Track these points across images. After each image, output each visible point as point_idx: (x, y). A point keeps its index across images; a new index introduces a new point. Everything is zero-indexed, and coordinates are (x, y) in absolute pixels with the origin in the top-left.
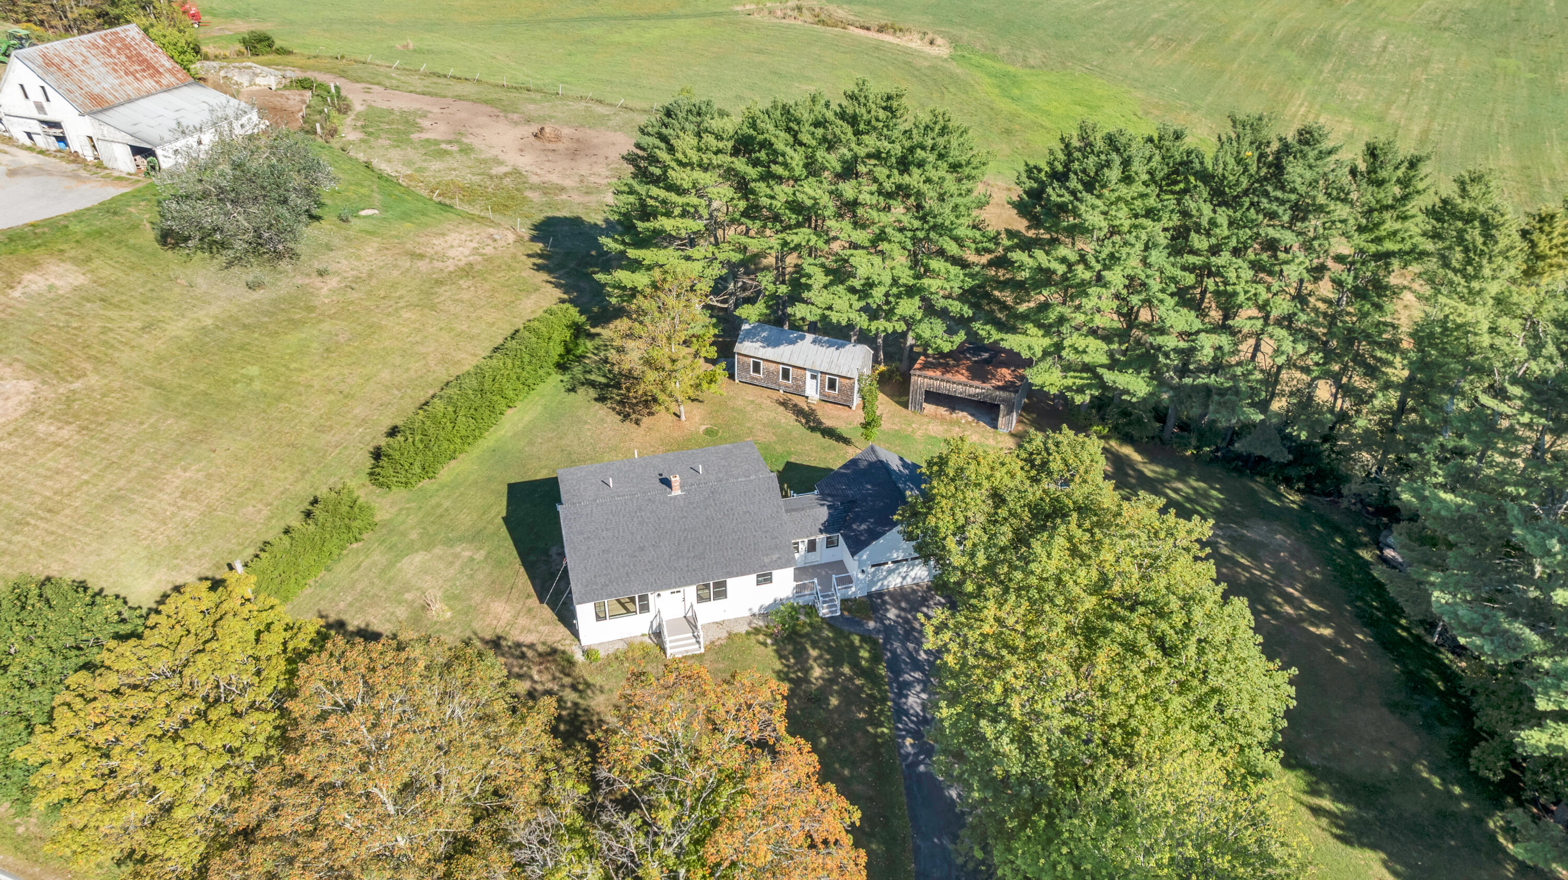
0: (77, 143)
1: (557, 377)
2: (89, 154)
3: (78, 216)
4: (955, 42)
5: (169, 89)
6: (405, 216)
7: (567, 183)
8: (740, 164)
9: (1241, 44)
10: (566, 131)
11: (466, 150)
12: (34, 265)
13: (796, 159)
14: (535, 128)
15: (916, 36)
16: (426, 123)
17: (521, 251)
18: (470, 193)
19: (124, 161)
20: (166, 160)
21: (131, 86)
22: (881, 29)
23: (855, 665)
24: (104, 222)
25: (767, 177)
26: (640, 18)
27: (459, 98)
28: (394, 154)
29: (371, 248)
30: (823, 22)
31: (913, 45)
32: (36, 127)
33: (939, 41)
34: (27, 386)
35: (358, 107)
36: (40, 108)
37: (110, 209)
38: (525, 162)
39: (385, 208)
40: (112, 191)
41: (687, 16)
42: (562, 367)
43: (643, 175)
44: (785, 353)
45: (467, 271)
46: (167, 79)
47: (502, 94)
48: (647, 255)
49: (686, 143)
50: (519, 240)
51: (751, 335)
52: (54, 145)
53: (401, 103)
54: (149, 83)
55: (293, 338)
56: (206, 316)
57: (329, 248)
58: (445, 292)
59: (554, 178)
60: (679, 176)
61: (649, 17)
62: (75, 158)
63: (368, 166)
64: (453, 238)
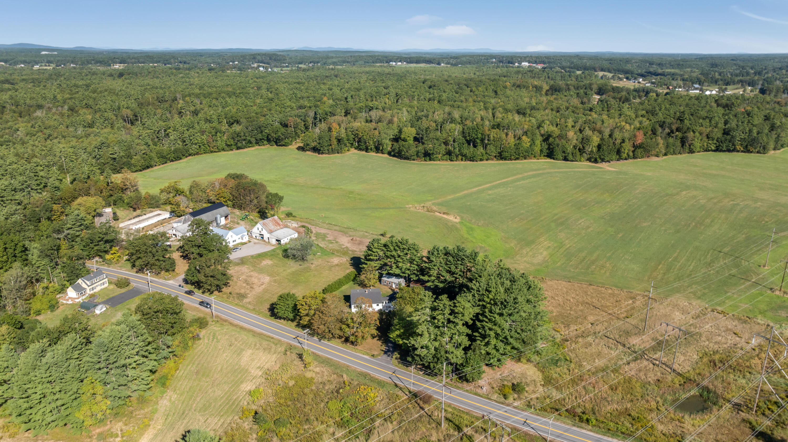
0: (266, 238)
1: (352, 282)
2: (267, 240)
3: (269, 252)
4: (462, 218)
5: (282, 228)
6: (326, 255)
7: (357, 250)
8: (384, 248)
9: (542, 221)
10: (358, 239)
11: (337, 242)
12: (264, 260)
14: (351, 238)
15: (452, 216)
16: (328, 236)
17: (348, 263)
18: (338, 251)
19: (274, 242)
20: (282, 242)
21: (276, 228)
22: (444, 213)
24: (273, 253)
25: (388, 251)
26: (381, 208)
27: (335, 230)
28: (323, 242)
29: (320, 260)
30: (429, 211)
31: (451, 219)
32: (258, 235)
33: (458, 217)
34: (268, 278)
35: (314, 232)
36: (260, 232)
37: (273, 250)
38: (349, 245)
39: (321, 253)
40: (273, 248)
41: (393, 208)
42: (353, 281)
43: (369, 250)
44: (390, 280)
45: (337, 265)
46: (282, 226)
47: (345, 230)
48: (368, 262)
49: (376, 245)
50: (347, 260)
51: (385, 277)
52: (260, 238)
53: (323, 231)
54: (279, 227)
55: (308, 274)
56: (293, 269)
57: (313, 260)
58: (333, 268)
59: (355, 249)
60: (374, 250)
61: (383, 208)
62: (265, 241)
63: (318, 245)
64: (335, 259)
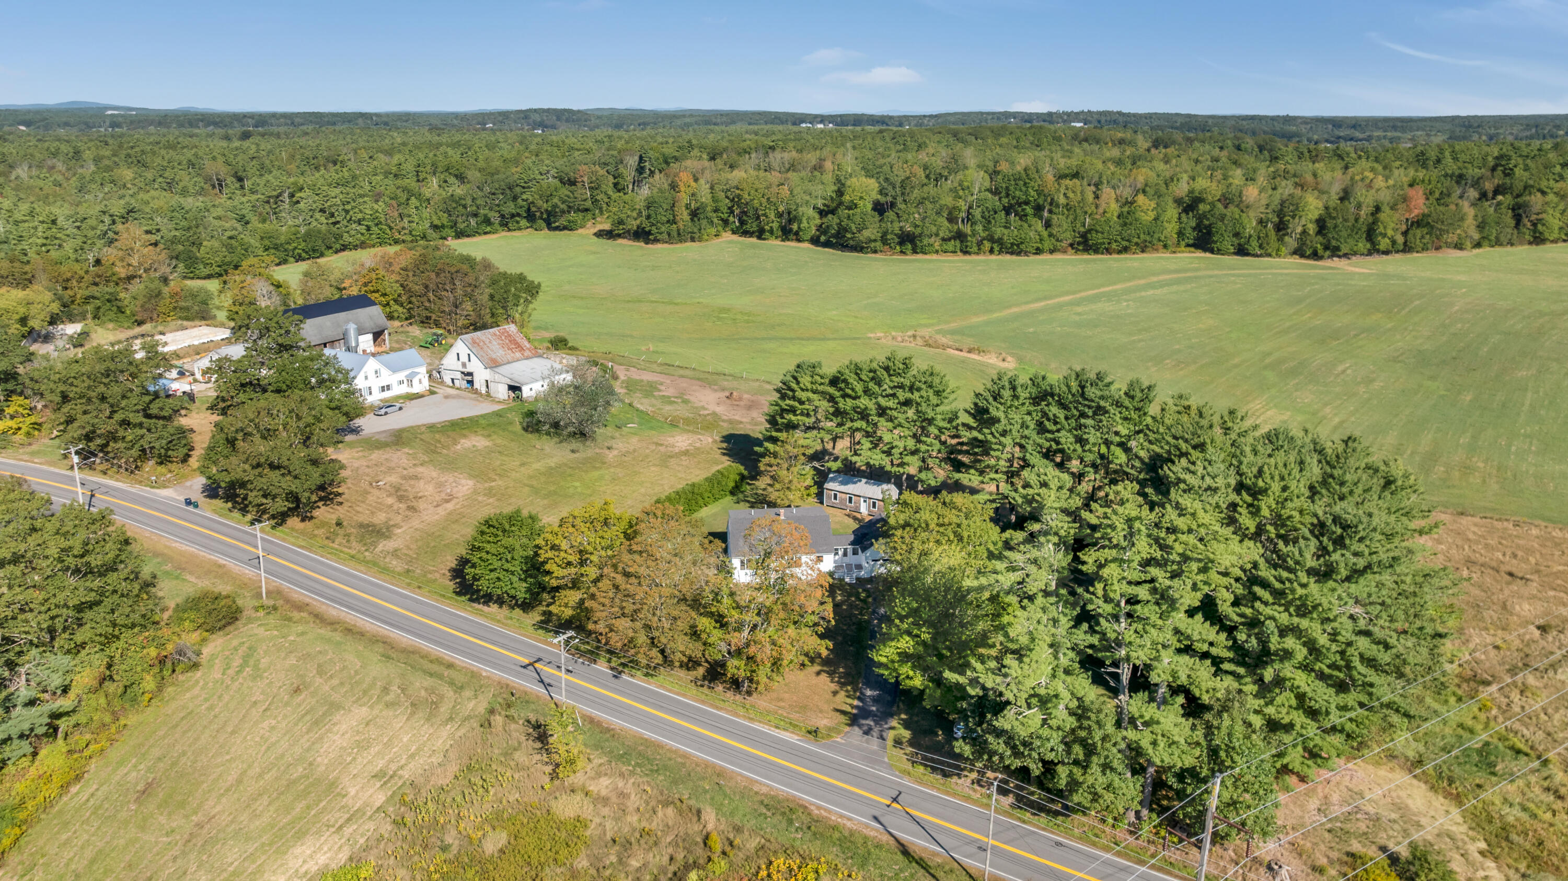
0: (479, 384)
1: (729, 498)
2: (484, 390)
3: (483, 416)
4: (1020, 360)
5: (527, 358)
6: (652, 428)
7: (744, 420)
8: (831, 390)
10: (746, 396)
11: (686, 402)
12: (465, 436)
13: (859, 388)
14: (727, 394)
15: (994, 355)
16: (662, 388)
17: (715, 447)
18: (687, 421)
19: (501, 392)
20: (526, 392)
21: (510, 356)
22: (969, 352)
23: (858, 598)
24: (496, 420)
25: (845, 396)
26: (802, 339)
27: (682, 376)
28: (645, 401)
29: (634, 440)
30: (930, 346)
31: (991, 361)
32: (459, 375)
33: (1009, 359)
34: (471, 483)
35: (622, 377)
36: (464, 365)
37: (498, 414)
38: (719, 410)
39: (640, 424)
40: (497, 407)
41: (835, 339)
42: (732, 493)
43: (783, 397)
44: (850, 488)
45: (686, 453)
46: (527, 353)
47: (707, 376)
48: (782, 436)
49: (806, 380)
50: (715, 441)
51: (833, 480)
52: (464, 384)
53: (647, 377)
54: (518, 355)
55: (596, 474)
56: (552, 462)
57: (613, 438)
58: (673, 462)
59: (737, 418)
60: (799, 394)
62: (476, 392)
63: (630, 405)
64: (679, 438)
